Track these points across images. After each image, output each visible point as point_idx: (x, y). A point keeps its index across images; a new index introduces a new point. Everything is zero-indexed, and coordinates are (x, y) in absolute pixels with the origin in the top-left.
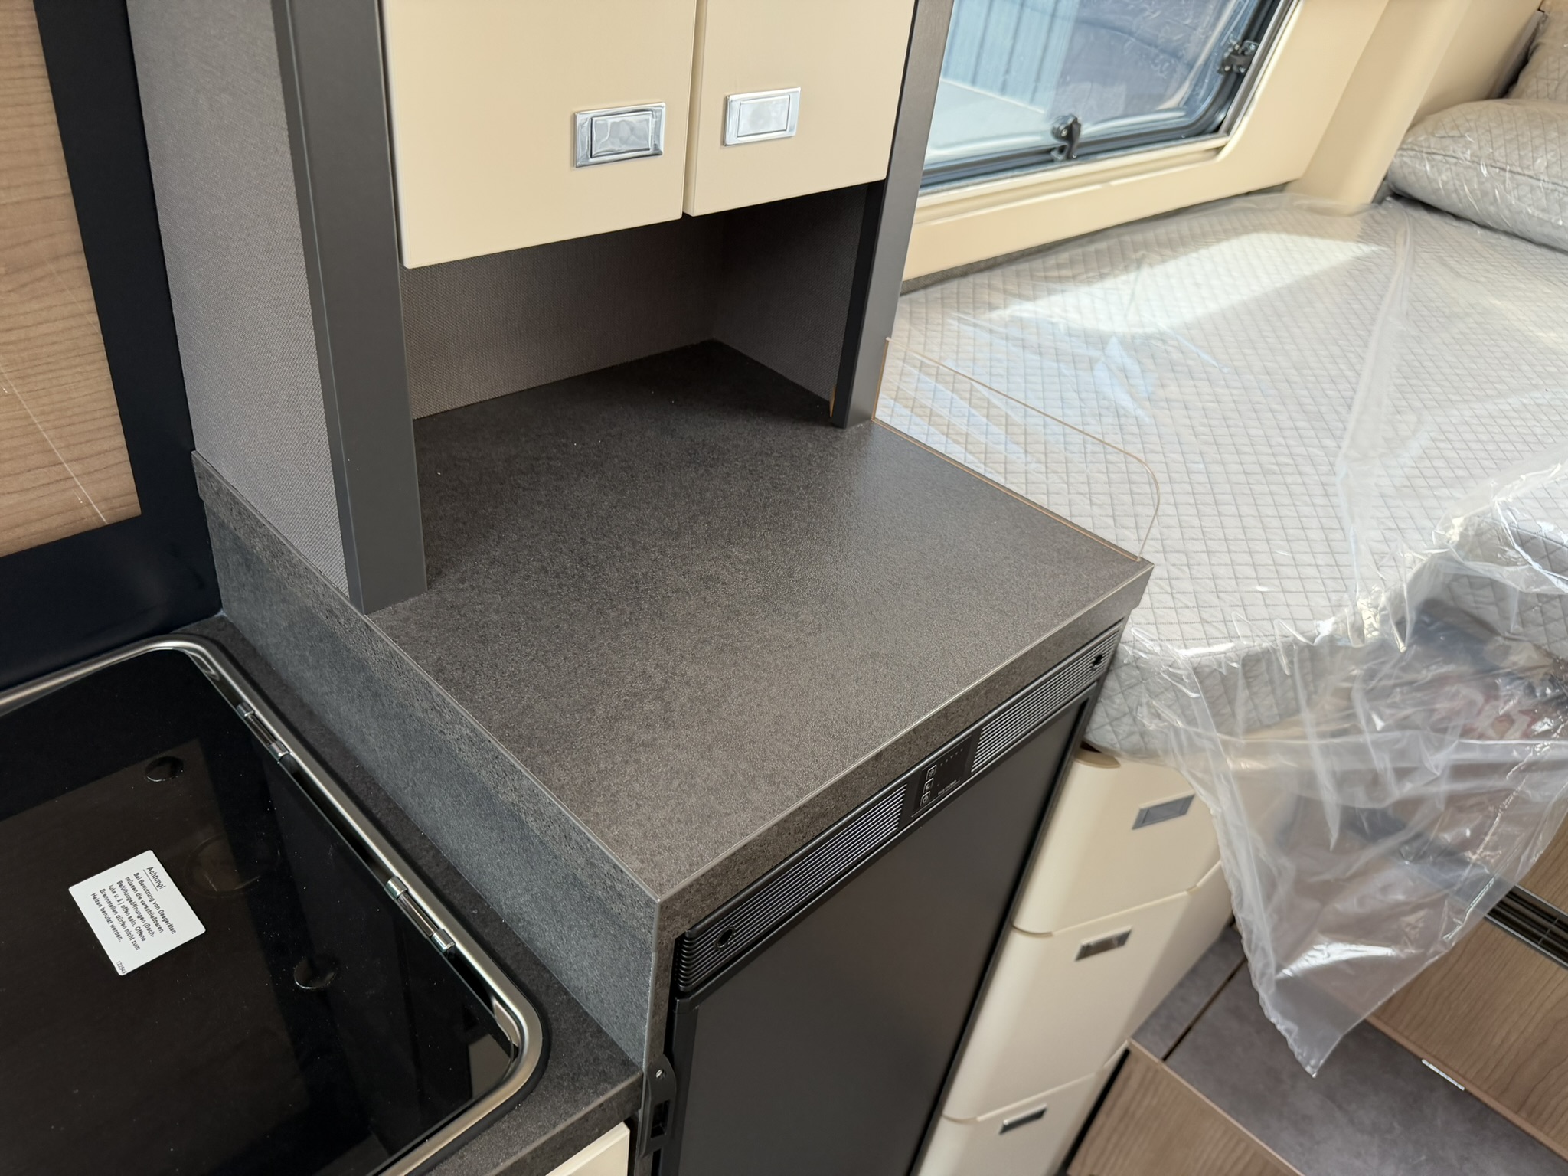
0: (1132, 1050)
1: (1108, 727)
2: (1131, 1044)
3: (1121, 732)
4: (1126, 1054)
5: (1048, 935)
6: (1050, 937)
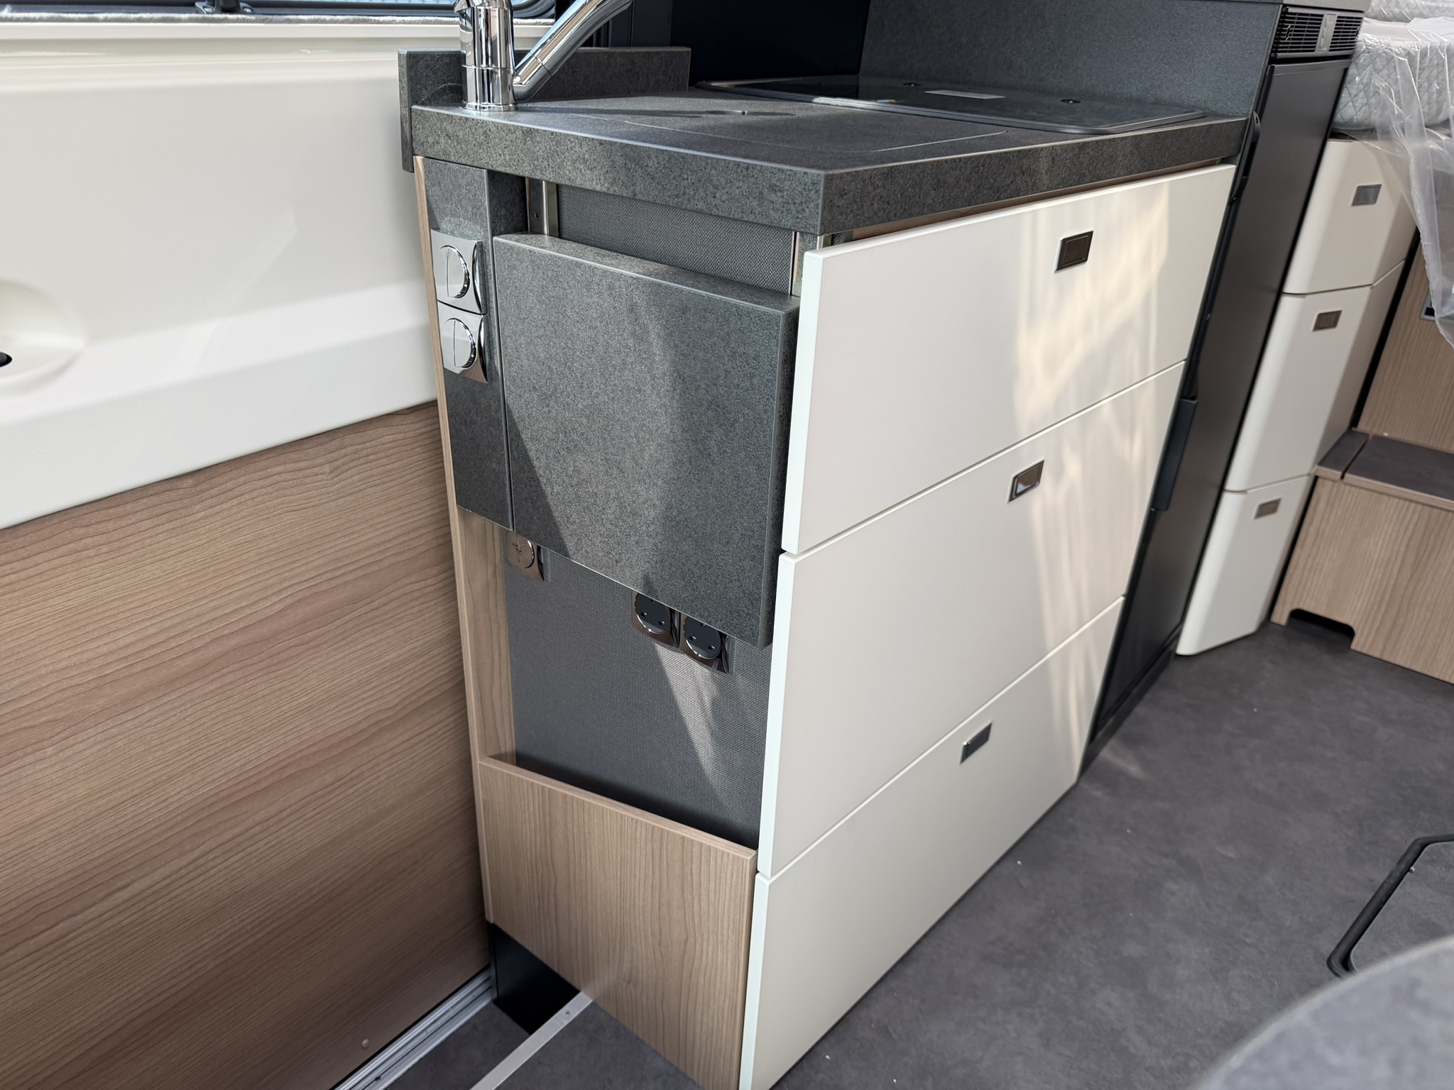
0: (1319, 474)
2: (1317, 470)
4: (1316, 478)
5: (1302, 296)
6: (1304, 299)
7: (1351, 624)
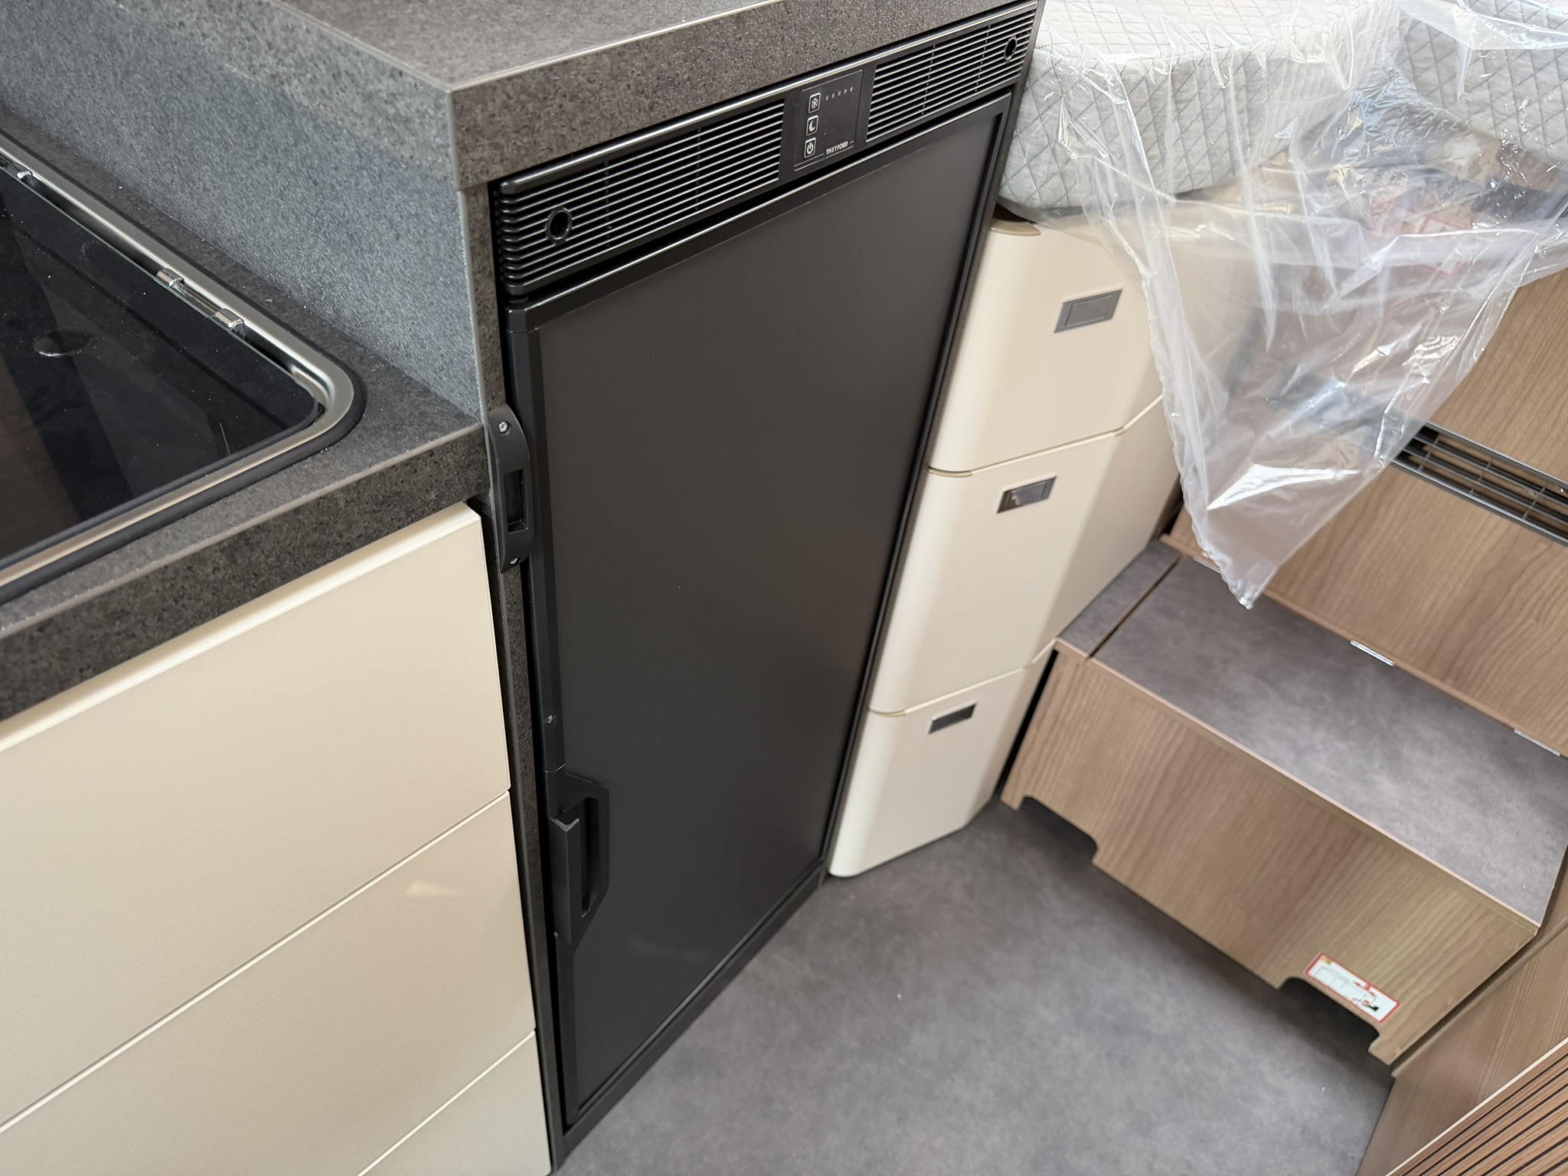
0: (1058, 648)
1: (1026, 171)
2: (1057, 643)
3: (1040, 174)
4: (1054, 654)
5: (965, 473)
6: (969, 478)
7: (1094, 836)
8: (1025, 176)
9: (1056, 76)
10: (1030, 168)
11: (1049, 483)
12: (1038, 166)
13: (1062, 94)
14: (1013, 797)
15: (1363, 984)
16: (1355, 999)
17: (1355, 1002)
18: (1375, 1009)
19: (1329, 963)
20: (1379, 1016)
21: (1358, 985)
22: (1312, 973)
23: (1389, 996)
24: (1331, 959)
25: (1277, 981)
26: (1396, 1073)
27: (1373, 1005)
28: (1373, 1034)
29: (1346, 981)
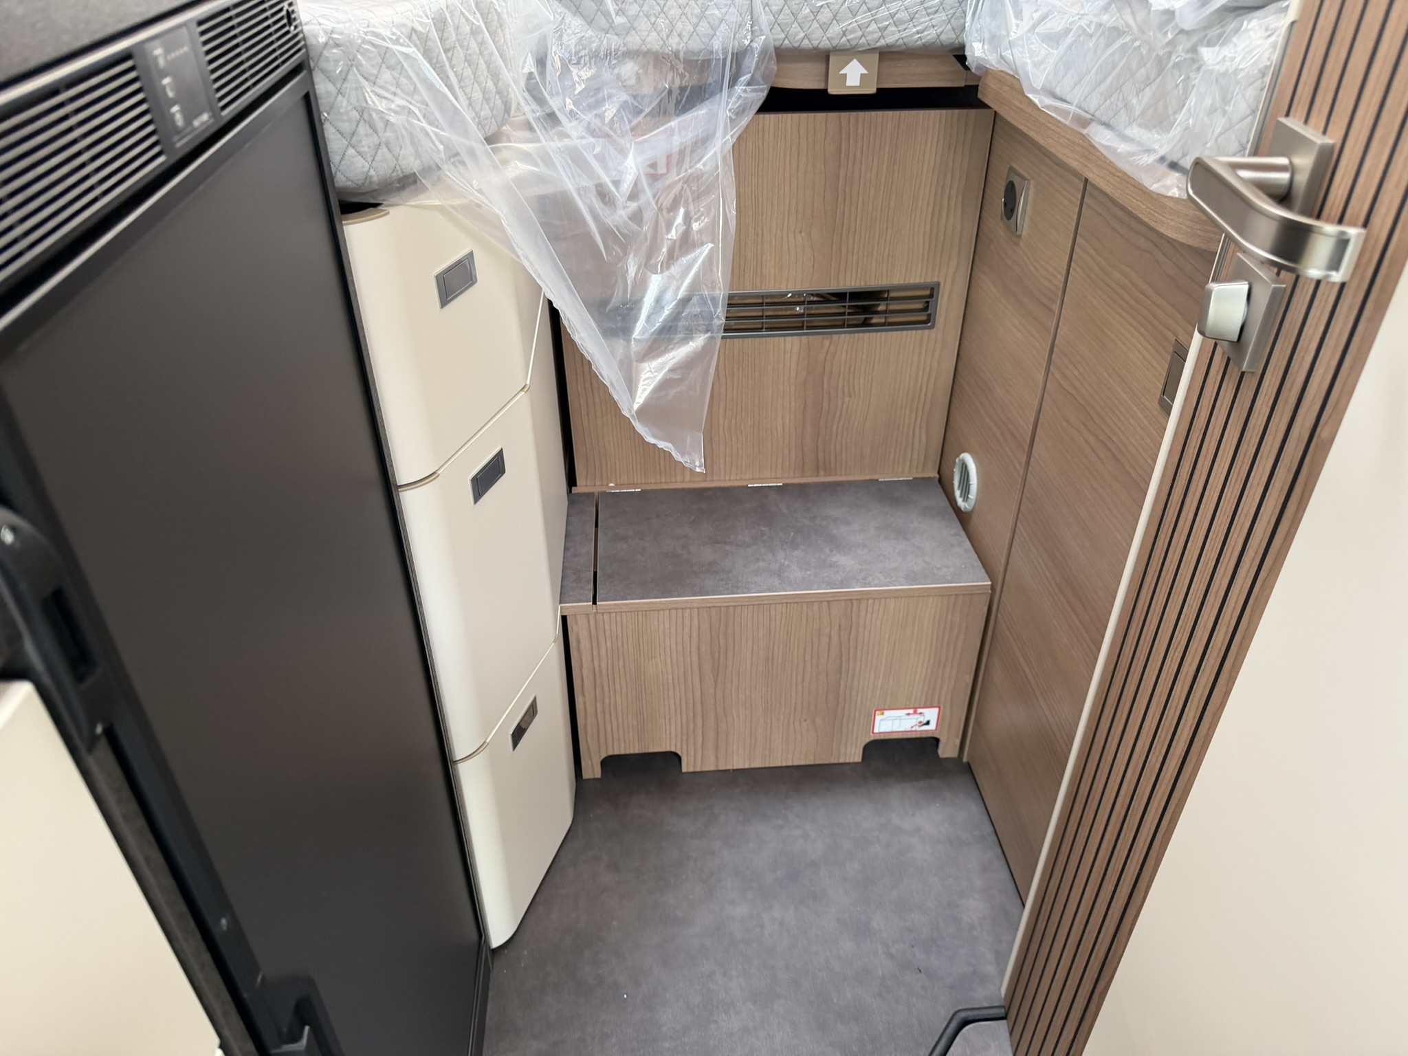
0: (566, 613)
1: (351, 151)
2: (562, 609)
3: (366, 149)
4: (564, 619)
5: (432, 476)
6: (438, 478)
7: (673, 749)
8: (353, 157)
9: (337, 45)
10: (353, 147)
11: (500, 456)
12: (360, 141)
13: (352, 62)
14: (592, 770)
15: (911, 711)
16: (912, 727)
17: (914, 729)
18: (928, 723)
19: (883, 714)
20: (932, 726)
21: (908, 714)
22: (876, 730)
23: (931, 707)
24: (882, 710)
25: (855, 756)
26: (965, 759)
27: (925, 722)
28: (935, 741)
29: (900, 718)
